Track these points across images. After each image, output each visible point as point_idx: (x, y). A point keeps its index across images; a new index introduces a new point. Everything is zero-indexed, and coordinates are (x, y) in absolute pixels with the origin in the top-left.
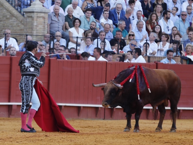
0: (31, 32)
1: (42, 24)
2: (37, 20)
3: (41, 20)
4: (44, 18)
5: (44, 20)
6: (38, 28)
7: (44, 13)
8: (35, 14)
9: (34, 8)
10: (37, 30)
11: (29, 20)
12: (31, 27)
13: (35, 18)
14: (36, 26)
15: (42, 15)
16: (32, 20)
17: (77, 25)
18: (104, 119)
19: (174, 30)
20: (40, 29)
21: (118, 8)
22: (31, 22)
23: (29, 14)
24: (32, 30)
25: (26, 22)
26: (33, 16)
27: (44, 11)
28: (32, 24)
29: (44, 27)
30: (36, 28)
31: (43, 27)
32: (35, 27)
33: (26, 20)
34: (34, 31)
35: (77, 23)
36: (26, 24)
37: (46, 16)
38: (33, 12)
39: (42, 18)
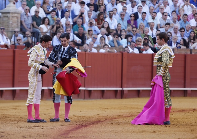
0: (8, 29)
1: (16, 23)
2: (12, 19)
3: (15, 19)
4: (17, 18)
5: (18, 20)
6: (13, 26)
7: (18, 13)
8: (11, 14)
9: (10, 9)
10: (12, 28)
11: (5, 19)
12: (7, 25)
13: (11, 18)
14: (12, 24)
15: (16, 15)
16: (8, 19)
17: (47, 22)
18: (84, 99)
19: (119, 27)
20: (15, 26)
21: (69, 6)
22: (7, 21)
23: (5, 15)
24: (8, 27)
25: (3, 21)
26: (9, 16)
27: (17, 12)
28: (8, 23)
29: (18, 24)
30: (12, 26)
31: (16, 25)
32: (10, 25)
33: (3, 19)
34: (10, 28)
35: (47, 21)
36: (3, 23)
37: (19, 16)
38: (9, 13)
39: (16, 18)
